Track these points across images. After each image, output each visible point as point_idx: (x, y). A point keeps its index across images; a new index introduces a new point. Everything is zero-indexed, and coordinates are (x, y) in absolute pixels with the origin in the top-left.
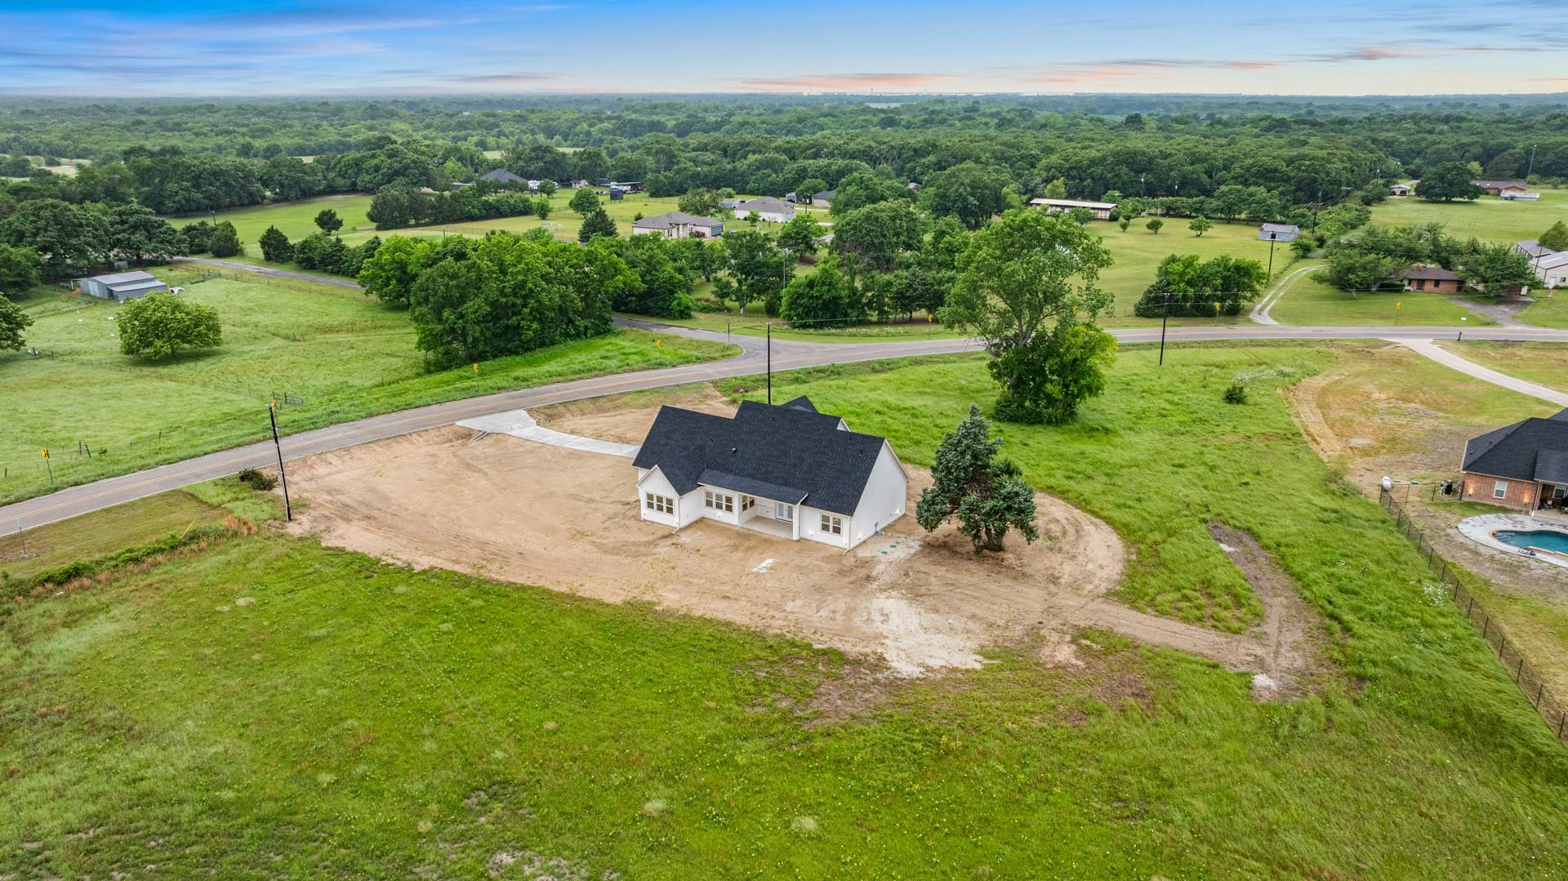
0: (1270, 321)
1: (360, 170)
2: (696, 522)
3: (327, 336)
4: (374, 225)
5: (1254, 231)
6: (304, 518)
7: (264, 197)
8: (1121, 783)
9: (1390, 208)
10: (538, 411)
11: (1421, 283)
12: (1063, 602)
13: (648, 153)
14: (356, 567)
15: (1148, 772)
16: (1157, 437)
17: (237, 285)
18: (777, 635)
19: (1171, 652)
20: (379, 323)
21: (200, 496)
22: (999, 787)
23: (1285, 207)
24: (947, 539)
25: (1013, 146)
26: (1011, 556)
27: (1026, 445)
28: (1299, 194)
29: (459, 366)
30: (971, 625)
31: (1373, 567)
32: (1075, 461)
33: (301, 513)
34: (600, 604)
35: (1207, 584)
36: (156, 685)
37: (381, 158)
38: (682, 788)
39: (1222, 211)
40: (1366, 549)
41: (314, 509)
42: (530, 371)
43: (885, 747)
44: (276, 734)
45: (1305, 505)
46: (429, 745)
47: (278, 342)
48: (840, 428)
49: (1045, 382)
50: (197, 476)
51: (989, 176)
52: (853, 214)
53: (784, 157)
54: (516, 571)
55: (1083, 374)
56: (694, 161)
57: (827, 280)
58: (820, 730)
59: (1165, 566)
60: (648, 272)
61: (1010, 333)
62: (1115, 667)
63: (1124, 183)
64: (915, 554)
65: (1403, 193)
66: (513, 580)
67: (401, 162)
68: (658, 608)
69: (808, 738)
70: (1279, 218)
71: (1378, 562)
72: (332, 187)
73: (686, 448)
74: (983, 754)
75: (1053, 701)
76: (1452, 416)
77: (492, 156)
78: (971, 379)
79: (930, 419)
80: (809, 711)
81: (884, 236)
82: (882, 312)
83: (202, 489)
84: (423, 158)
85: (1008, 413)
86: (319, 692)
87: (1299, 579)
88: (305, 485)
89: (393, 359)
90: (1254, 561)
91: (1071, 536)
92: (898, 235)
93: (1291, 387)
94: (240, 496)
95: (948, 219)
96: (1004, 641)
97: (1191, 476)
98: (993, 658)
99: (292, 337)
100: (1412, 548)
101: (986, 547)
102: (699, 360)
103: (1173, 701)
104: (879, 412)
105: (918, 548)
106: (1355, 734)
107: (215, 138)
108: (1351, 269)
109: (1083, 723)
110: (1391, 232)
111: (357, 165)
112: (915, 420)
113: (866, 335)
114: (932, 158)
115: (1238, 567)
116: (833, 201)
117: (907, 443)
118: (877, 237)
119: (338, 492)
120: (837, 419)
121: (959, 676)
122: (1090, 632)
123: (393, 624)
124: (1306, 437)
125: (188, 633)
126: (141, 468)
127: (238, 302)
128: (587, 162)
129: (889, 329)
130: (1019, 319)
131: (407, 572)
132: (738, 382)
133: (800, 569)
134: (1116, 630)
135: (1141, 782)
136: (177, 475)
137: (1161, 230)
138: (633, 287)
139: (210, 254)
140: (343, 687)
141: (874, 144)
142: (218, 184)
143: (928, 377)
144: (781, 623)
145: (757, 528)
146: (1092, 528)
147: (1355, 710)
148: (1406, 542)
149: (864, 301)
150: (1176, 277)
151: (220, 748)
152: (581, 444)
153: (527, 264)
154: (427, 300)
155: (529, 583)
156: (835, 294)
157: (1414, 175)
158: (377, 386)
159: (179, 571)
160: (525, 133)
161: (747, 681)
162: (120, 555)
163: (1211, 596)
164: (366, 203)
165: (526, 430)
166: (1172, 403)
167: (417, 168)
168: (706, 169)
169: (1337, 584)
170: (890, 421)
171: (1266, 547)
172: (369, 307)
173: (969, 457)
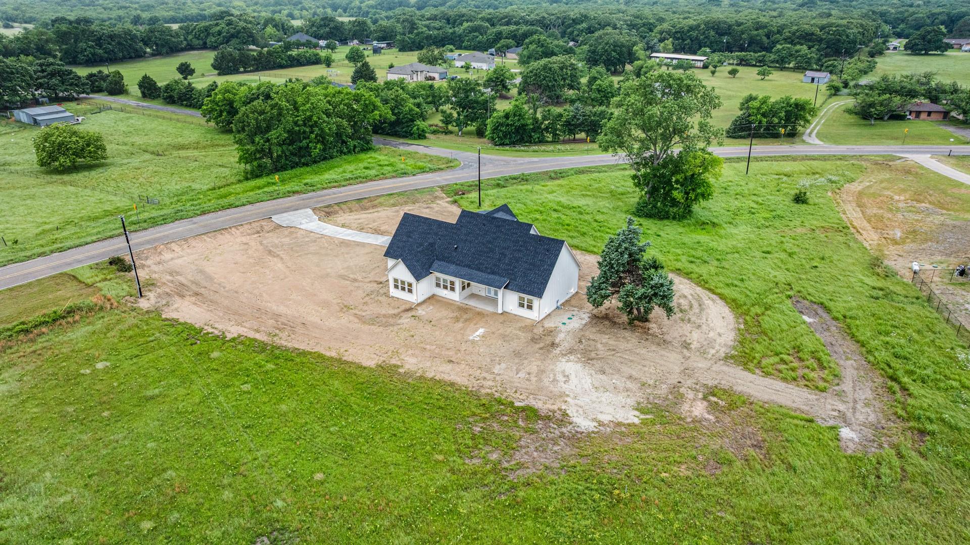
0: (817, 142)
1: (208, 34)
2: (429, 298)
3: (180, 152)
4: (216, 72)
5: (800, 76)
6: (151, 295)
7: (145, 53)
8: (752, 527)
9: (887, 59)
10: (319, 209)
11: (918, 114)
12: (695, 365)
13: (398, 22)
14: (185, 335)
15: (771, 517)
16: (749, 229)
17: (122, 115)
18: (488, 394)
19: (777, 409)
20: (216, 142)
21: (80, 278)
22: (660, 533)
23: (819, 60)
24: (608, 312)
25: (638, 17)
26: (654, 325)
27: (659, 236)
28: (829, 50)
29: (268, 175)
30: (629, 384)
31: (916, 336)
32: (695, 249)
33: (150, 291)
34: (361, 367)
35: (798, 349)
36: (27, 440)
37: (222, 24)
38: (418, 535)
39: (777, 62)
40: (909, 322)
41: (159, 287)
42: (315, 179)
43: (571, 495)
44: (113, 483)
45: (860, 284)
46: (227, 495)
47: (147, 156)
48: (532, 232)
49: (672, 189)
50: (80, 261)
51: (624, 39)
52: (535, 65)
53: (487, 24)
54: (300, 338)
55: (698, 185)
56: (428, 27)
57: (517, 113)
58: (522, 479)
59: (766, 335)
60: (396, 107)
61: (647, 154)
62: (738, 421)
63: (711, 43)
64: (586, 325)
65: (895, 48)
66: (297, 347)
67: (235, 29)
68: (401, 370)
69: (513, 488)
70: (815, 67)
71: (919, 332)
72: (191, 45)
73: (421, 245)
74: (646, 502)
75: (694, 453)
76: (952, 213)
77: (297, 23)
78: (618, 185)
79: (591, 216)
80: (513, 463)
81: (556, 80)
82: (555, 135)
83: (82, 272)
84: (249, 26)
85: (646, 211)
86: (149, 445)
87: (863, 346)
88: (155, 268)
89: (223, 169)
90: (828, 330)
91: (696, 309)
92: (564, 79)
93: (838, 191)
94: (108, 277)
95: (598, 68)
96: (654, 398)
97: (776, 261)
98: (646, 414)
99: (156, 153)
100: (942, 320)
101: (637, 318)
102: (432, 170)
103: (783, 451)
104: (555, 210)
105: (588, 320)
106: (925, 484)
107: (117, 12)
108: (872, 105)
109: (718, 472)
110: (898, 78)
111: (206, 30)
112: (580, 216)
113: (544, 151)
114: (584, 25)
115: (818, 335)
116: (520, 55)
117: (576, 234)
118: (550, 81)
119: (178, 273)
120: (530, 226)
121: (623, 429)
122: (716, 390)
123: (209, 384)
124: (852, 230)
125: (58, 393)
126: (39, 255)
127: (122, 127)
128: (358, 28)
129: (559, 147)
130: (655, 145)
131: (221, 340)
132: (458, 187)
133: (504, 337)
134: (735, 388)
135: (765, 526)
136: (65, 261)
137: (738, 75)
138: (386, 118)
139: (106, 93)
140: (167, 441)
141: (546, 16)
142: (113, 43)
143: (588, 183)
144: (490, 383)
145: (472, 303)
146: (710, 302)
147: (922, 461)
148: (936, 315)
149: (543, 126)
150: (755, 111)
151: (67, 498)
152: (349, 235)
153: (312, 104)
154: (243, 130)
155: (308, 349)
156: (522, 122)
157: (899, 36)
158: (210, 190)
159: (57, 339)
160: (318, 7)
161: (467, 436)
162: (15, 327)
163: (801, 360)
164: (210, 57)
165: (311, 224)
166: (757, 203)
167: (246, 33)
168: (436, 32)
169: (892, 351)
170: (563, 217)
171: (835, 319)
172: (208, 131)
173: (626, 256)
